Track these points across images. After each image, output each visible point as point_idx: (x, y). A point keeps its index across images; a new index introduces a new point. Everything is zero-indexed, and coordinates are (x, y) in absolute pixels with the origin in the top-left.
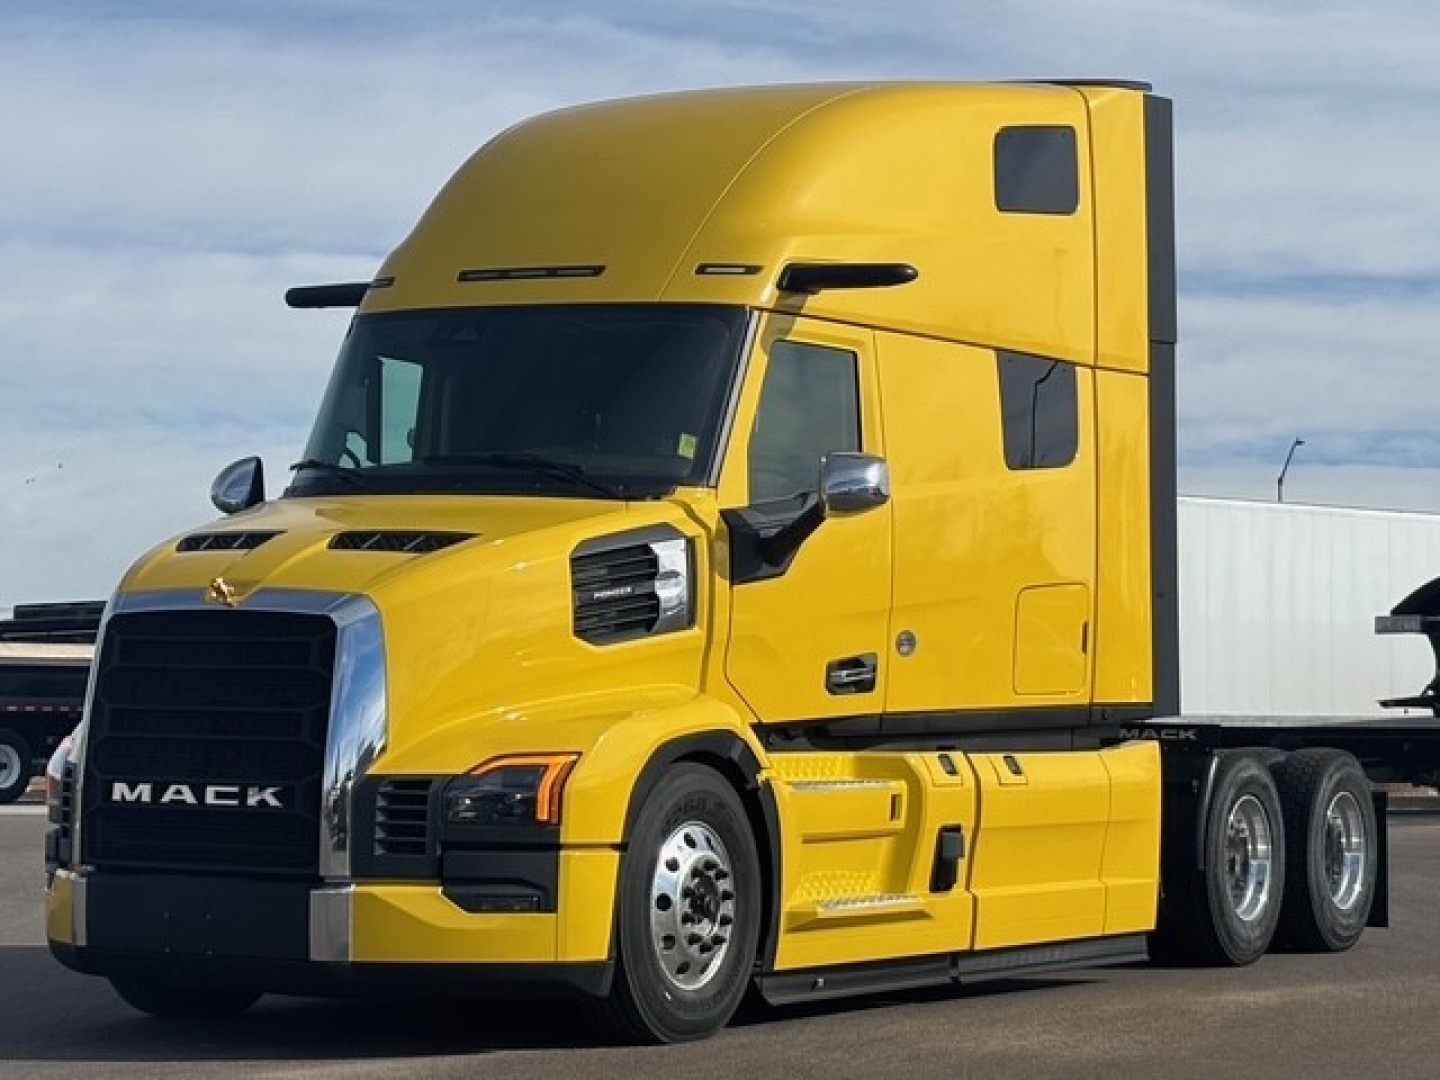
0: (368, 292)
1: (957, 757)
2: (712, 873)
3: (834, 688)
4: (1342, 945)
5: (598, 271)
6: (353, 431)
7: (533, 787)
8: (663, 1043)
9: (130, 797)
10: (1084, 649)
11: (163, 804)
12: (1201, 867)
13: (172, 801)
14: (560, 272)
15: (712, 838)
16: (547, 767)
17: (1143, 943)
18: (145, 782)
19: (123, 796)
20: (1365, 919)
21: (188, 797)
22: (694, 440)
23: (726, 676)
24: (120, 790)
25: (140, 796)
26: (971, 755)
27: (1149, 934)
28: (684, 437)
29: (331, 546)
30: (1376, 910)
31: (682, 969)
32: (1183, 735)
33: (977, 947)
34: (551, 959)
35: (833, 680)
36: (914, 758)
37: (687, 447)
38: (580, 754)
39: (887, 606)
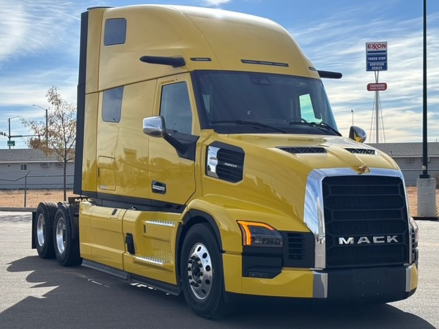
9: (346, 242)
13: (362, 243)
18: (351, 237)
21: (367, 240)
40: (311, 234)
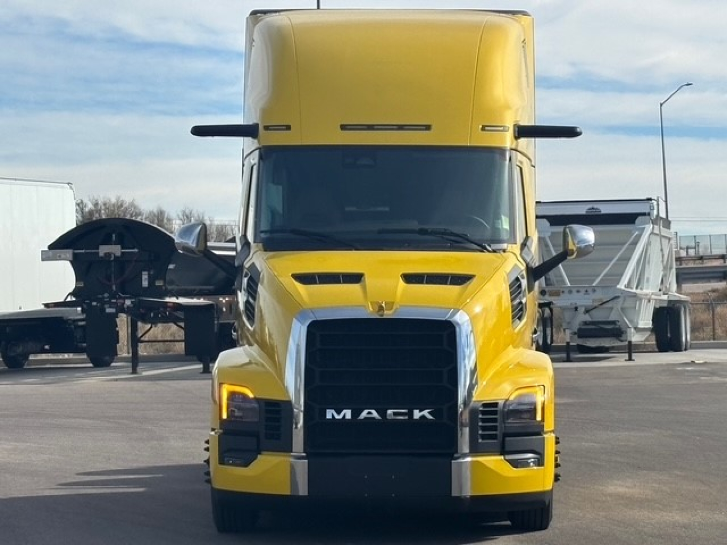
5: (428, 128)
9: (338, 416)
11: (360, 420)
13: (365, 418)
14: (406, 127)
18: (347, 409)
19: (333, 416)
21: (375, 414)
24: (330, 413)
25: (344, 416)
29: (405, 282)
38: (544, 386)
40: (288, 403)
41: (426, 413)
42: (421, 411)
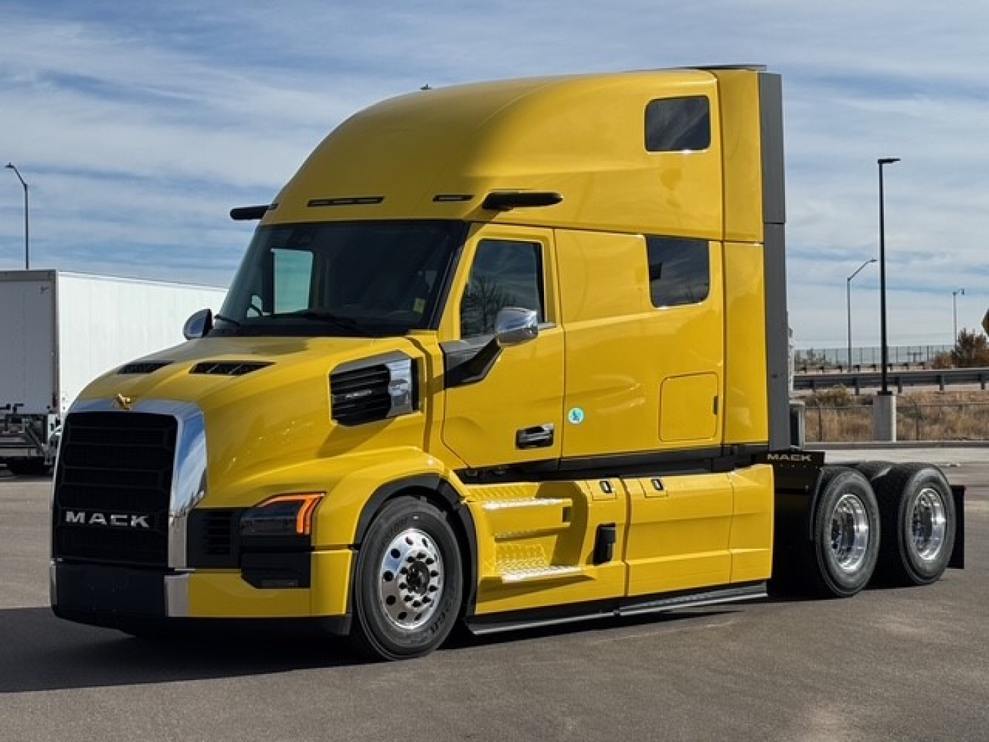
0: (267, 212)
1: (615, 482)
2: (423, 560)
3: (521, 445)
4: (925, 581)
5: (379, 200)
6: (255, 294)
7: (295, 513)
8: (387, 660)
9: (75, 520)
10: (716, 411)
11: (91, 525)
12: (811, 537)
13: (95, 523)
14: (360, 201)
15: (427, 539)
16: (303, 501)
17: (764, 586)
18: (81, 511)
19: (71, 520)
20: (947, 564)
21: (102, 520)
22: (423, 302)
23: (443, 441)
24: (70, 516)
25: (79, 520)
26: (625, 480)
27: (768, 581)
28: (417, 301)
29: (191, 372)
30: (956, 559)
31: (402, 616)
32: (803, 458)
33: (630, 594)
34: (307, 615)
35: (521, 441)
36: (581, 484)
37: (419, 306)
38: (325, 492)
39: (562, 394)
41: (141, 520)
42: (138, 517)
